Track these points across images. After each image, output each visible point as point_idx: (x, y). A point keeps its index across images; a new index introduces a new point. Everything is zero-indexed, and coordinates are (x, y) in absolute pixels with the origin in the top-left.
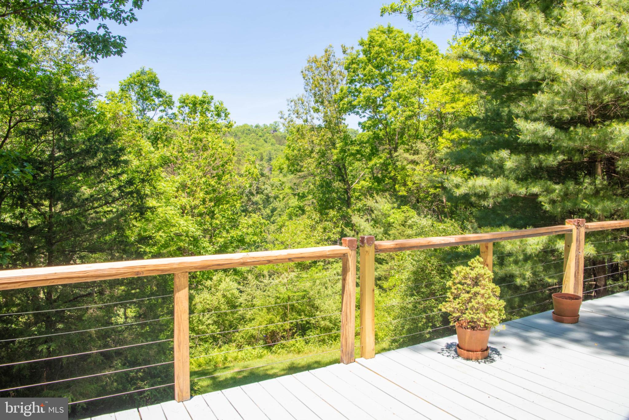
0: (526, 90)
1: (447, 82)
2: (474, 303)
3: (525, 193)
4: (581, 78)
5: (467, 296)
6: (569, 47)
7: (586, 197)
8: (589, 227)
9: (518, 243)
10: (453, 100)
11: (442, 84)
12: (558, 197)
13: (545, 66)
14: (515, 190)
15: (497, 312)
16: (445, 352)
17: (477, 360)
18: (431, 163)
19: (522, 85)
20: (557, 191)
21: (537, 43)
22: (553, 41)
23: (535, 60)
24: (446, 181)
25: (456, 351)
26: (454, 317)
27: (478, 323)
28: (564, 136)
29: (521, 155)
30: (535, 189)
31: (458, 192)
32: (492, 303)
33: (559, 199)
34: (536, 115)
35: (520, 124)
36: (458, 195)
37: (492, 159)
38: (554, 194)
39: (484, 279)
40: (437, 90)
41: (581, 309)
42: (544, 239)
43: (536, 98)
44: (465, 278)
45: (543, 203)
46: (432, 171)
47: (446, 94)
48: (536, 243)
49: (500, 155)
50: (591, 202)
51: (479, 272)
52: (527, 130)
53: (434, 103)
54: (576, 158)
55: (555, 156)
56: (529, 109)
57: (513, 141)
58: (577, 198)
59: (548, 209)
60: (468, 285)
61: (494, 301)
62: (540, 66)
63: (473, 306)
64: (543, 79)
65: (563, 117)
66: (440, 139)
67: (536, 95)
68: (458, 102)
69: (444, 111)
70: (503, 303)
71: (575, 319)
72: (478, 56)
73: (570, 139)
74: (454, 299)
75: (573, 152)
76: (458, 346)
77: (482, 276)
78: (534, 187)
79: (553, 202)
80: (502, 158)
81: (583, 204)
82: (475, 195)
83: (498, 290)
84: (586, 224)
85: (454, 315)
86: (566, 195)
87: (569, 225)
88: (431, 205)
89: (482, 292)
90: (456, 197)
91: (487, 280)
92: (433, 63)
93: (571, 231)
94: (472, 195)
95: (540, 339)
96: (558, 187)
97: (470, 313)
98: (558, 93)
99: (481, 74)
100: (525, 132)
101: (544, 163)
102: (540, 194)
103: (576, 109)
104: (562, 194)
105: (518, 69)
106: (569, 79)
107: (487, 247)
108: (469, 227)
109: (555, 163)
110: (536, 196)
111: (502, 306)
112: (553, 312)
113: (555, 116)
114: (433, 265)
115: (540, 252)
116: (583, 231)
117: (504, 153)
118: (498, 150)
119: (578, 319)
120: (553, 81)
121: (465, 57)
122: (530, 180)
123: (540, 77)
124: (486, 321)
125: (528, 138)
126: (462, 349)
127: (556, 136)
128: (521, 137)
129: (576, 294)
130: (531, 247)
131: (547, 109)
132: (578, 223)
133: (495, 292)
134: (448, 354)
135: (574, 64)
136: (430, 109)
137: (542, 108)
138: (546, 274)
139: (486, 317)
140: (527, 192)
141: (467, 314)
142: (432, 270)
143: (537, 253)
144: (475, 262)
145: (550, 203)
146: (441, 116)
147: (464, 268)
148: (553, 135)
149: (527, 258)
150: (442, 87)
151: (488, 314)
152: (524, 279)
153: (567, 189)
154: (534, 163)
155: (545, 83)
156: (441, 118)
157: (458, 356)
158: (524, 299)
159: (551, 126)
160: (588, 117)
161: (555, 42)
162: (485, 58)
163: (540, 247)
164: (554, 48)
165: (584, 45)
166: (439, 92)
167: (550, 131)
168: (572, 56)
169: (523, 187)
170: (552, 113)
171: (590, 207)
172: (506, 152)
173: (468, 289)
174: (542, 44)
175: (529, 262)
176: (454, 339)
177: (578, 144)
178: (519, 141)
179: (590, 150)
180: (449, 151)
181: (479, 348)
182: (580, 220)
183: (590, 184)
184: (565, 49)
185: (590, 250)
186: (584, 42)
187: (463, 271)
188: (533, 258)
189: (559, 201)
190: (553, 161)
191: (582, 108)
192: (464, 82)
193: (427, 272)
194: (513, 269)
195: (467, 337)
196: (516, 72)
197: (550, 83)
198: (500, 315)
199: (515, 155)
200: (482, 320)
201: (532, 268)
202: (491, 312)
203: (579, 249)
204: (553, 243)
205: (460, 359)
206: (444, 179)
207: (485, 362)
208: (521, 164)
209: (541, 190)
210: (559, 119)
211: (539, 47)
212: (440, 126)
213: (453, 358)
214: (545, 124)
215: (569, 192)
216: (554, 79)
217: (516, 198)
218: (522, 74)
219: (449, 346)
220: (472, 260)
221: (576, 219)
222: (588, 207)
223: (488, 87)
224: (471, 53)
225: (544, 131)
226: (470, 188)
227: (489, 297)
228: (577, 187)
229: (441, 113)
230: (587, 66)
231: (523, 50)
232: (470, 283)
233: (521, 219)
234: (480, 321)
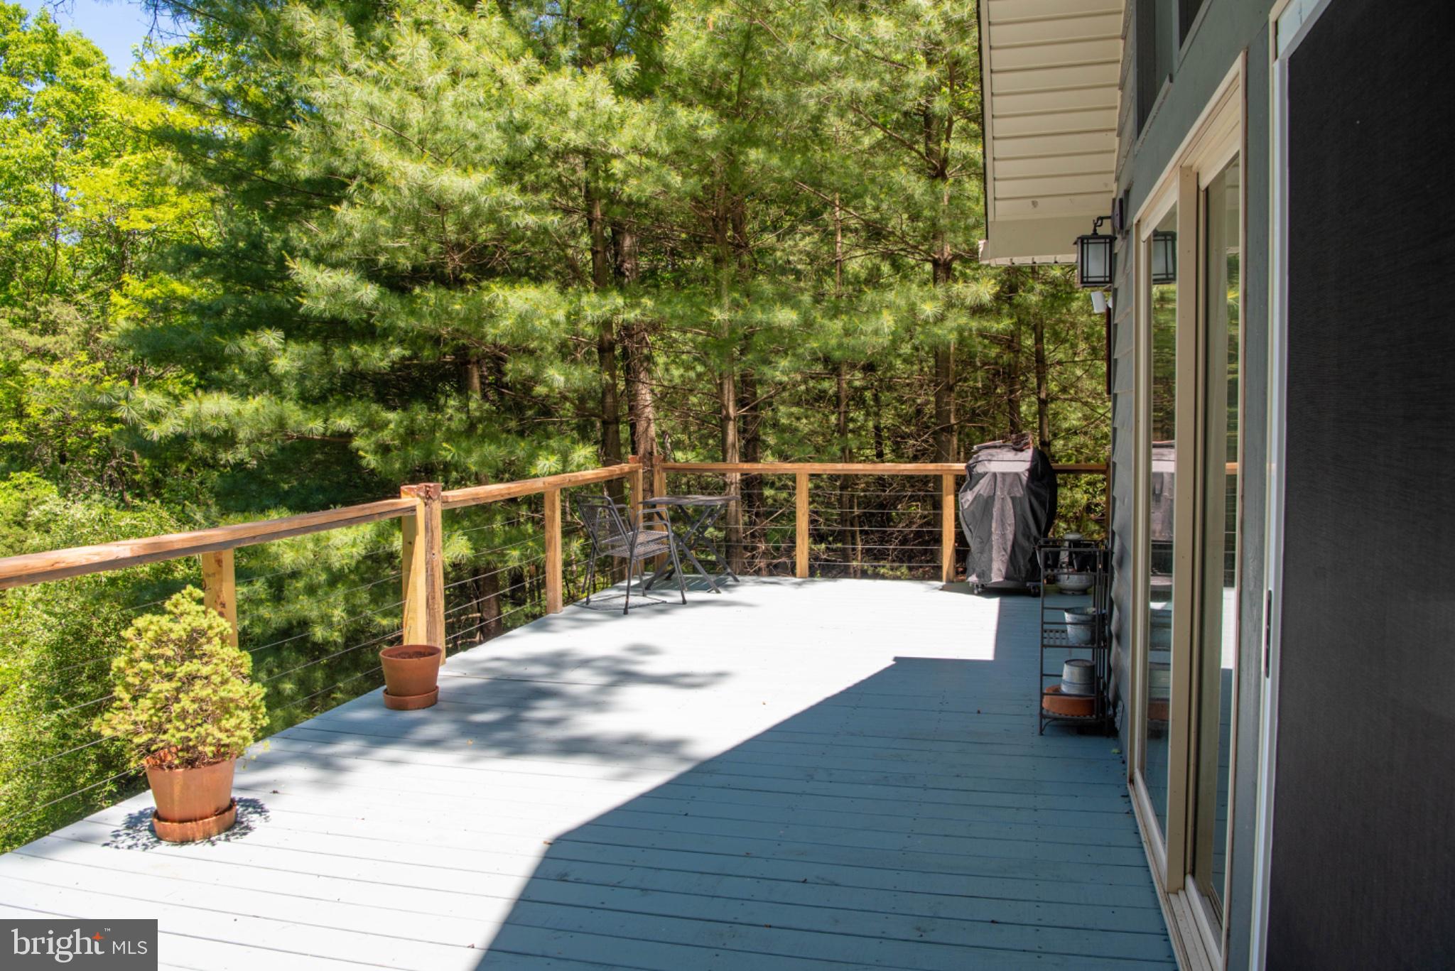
0: (319, 195)
1: (133, 153)
2: (186, 702)
3: (321, 430)
4: (430, 182)
5: (167, 686)
6: (404, 111)
7: (451, 436)
8: (450, 500)
9: (310, 546)
10: (150, 202)
11: (119, 156)
12: (393, 439)
13: (357, 145)
14: (299, 423)
15: (246, 715)
16: (124, 837)
17: (207, 837)
18: (93, 358)
19: (308, 181)
20: (392, 426)
21: (335, 92)
22: (371, 93)
23: (333, 128)
24: (123, 402)
25: (152, 830)
26: (138, 746)
27: (200, 748)
28: (398, 306)
29: (311, 343)
30: (345, 422)
31: (156, 432)
32: (231, 695)
33: (397, 442)
34: (341, 255)
35: (302, 271)
36: (156, 438)
37: (242, 351)
38: (386, 432)
39: (209, 641)
40: (106, 171)
41: (442, 672)
42: (366, 531)
43: (338, 216)
44: (159, 642)
45: (361, 453)
46: (98, 380)
47: (131, 183)
48: (350, 543)
49: (259, 341)
50: (458, 447)
51: (194, 625)
52: (318, 286)
53: (95, 203)
54: (426, 353)
55: (385, 348)
56: (324, 238)
57: (291, 309)
58: (433, 440)
59: (373, 465)
60: (168, 660)
61: (237, 689)
62: (347, 145)
63: (183, 710)
64: (352, 176)
65: (397, 263)
66: (116, 297)
67: (338, 208)
68: (164, 208)
69: (124, 225)
70: (259, 690)
71: (429, 697)
72: (201, 97)
73: (412, 313)
74: (135, 699)
75: (420, 341)
76: (156, 815)
77: (202, 633)
78: (341, 416)
79: (384, 449)
80: (265, 348)
81: (443, 453)
82: (205, 437)
83: (246, 660)
84: (443, 494)
85: (137, 740)
86: (410, 435)
87: (410, 498)
88: (103, 467)
89: (205, 670)
90: (151, 442)
91: (217, 640)
92: (91, 96)
93: (413, 509)
94: (194, 438)
95: (358, 754)
96: (392, 416)
97: (178, 729)
98: (383, 210)
99: (208, 142)
100: (314, 291)
101: (362, 363)
102: (356, 433)
103: (425, 250)
104: (401, 430)
105: (297, 143)
106: (403, 182)
107: (219, 562)
108: (199, 517)
109: (385, 364)
110: (347, 436)
111: (259, 698)
112: (386, 691)
113: (382, 259)
114: (107, 620)
115: (358, 562)
116: (437, 507)
117: (271, 338)
118: (255, 329)
119: (437, 695)
120: (371, 181)
121: (169, 94)
122: (332, 401)
123: (346, 169)
124: (219, 740)
125: (322, 305)
126: (166, 820)
127: (381, 304)
128: (305, 302)
129: (433, 644)
130: (339, 553)
131: (363, 243)
132: (428, 492)
133: (241, 665)
134: (130, 842)
135: (416, 150)
136: (88, 216)
137: (351, 240)
138: (375, 607)
139: (220, 730)
140: (326, 429)
141: (171, 731)
142: (106, 634)
143: (354, 563)
144: (183, 601)
145: (376, 453)
146: (118, 237)
147: (156, 618)
148: (376, 302)
149: (336, 578)
150: (118, 163)
151: (224, 722)
152: (330, 625)
153: (413, 421)
154: (341, 363)
155: (355, 183)
156: (121, 244)
157: (159, 839)
158: (334, 671)
159: (370, 280)
160: (448, 270)
161: (376, 97)
162: (220, 107)
163: (359, 551)
164: (372, 109)
165: (434, 113)
166: (110, 175)
167: (369, 292)
168: (412, 134)
169: (316, 416)
170: (376, 253)
171: (456, 458)
172: (274, 334)
173: (169, 670)
174: (346, 94)
175: (339, 586)
176: (145, 802)
177: (428, 323)
178: (301, 310)
179: (453, 339)
180: (132, 326)
181: (211, 808)
182: (432, 485)
183: (458, 410)
184: (397, 116)
185: (460, 547)
186: (434, 108)
187: (153, 627)
188: (346, 576)
189: (396, 448)
190: (382, 360)
191: (434, 247)
192: (168, 157)
193: (92, 640)
194: (305, 606)
195: (177, 789)
196: (294, 151)
197: (366, 185)
198: (254, 719)
199: (297, 342)
200: (210, 740)
201: (347, 600)
202: (231, 717)
203: (432, 548)
204: (386, 540)
205: (164, 847)
206: (119, 399)
207: (227, 839)
208: (312, 364)
209: (357, 424)
210: (390, 267)
211: (341, 100)
212: (119, 263)
213: (146, 847)
214: (358, 275)
215: (416, 428)
216: (376, 179)
217: (305, 444)
218: (307, 158)
219: (133, 823)
220: (176, 597)
221: (422, 485)
222: (453, 457)
223: (229, 176)
224: (185, 89)
225: (355, 291)
226: (188, 420)
227: (225, 682)
228: (433, 415)
229: (117, 230)
230: (440, 158)
231: (306, 102)
232: (170, 653)
233: (321, 489)
234: (204, 743)
